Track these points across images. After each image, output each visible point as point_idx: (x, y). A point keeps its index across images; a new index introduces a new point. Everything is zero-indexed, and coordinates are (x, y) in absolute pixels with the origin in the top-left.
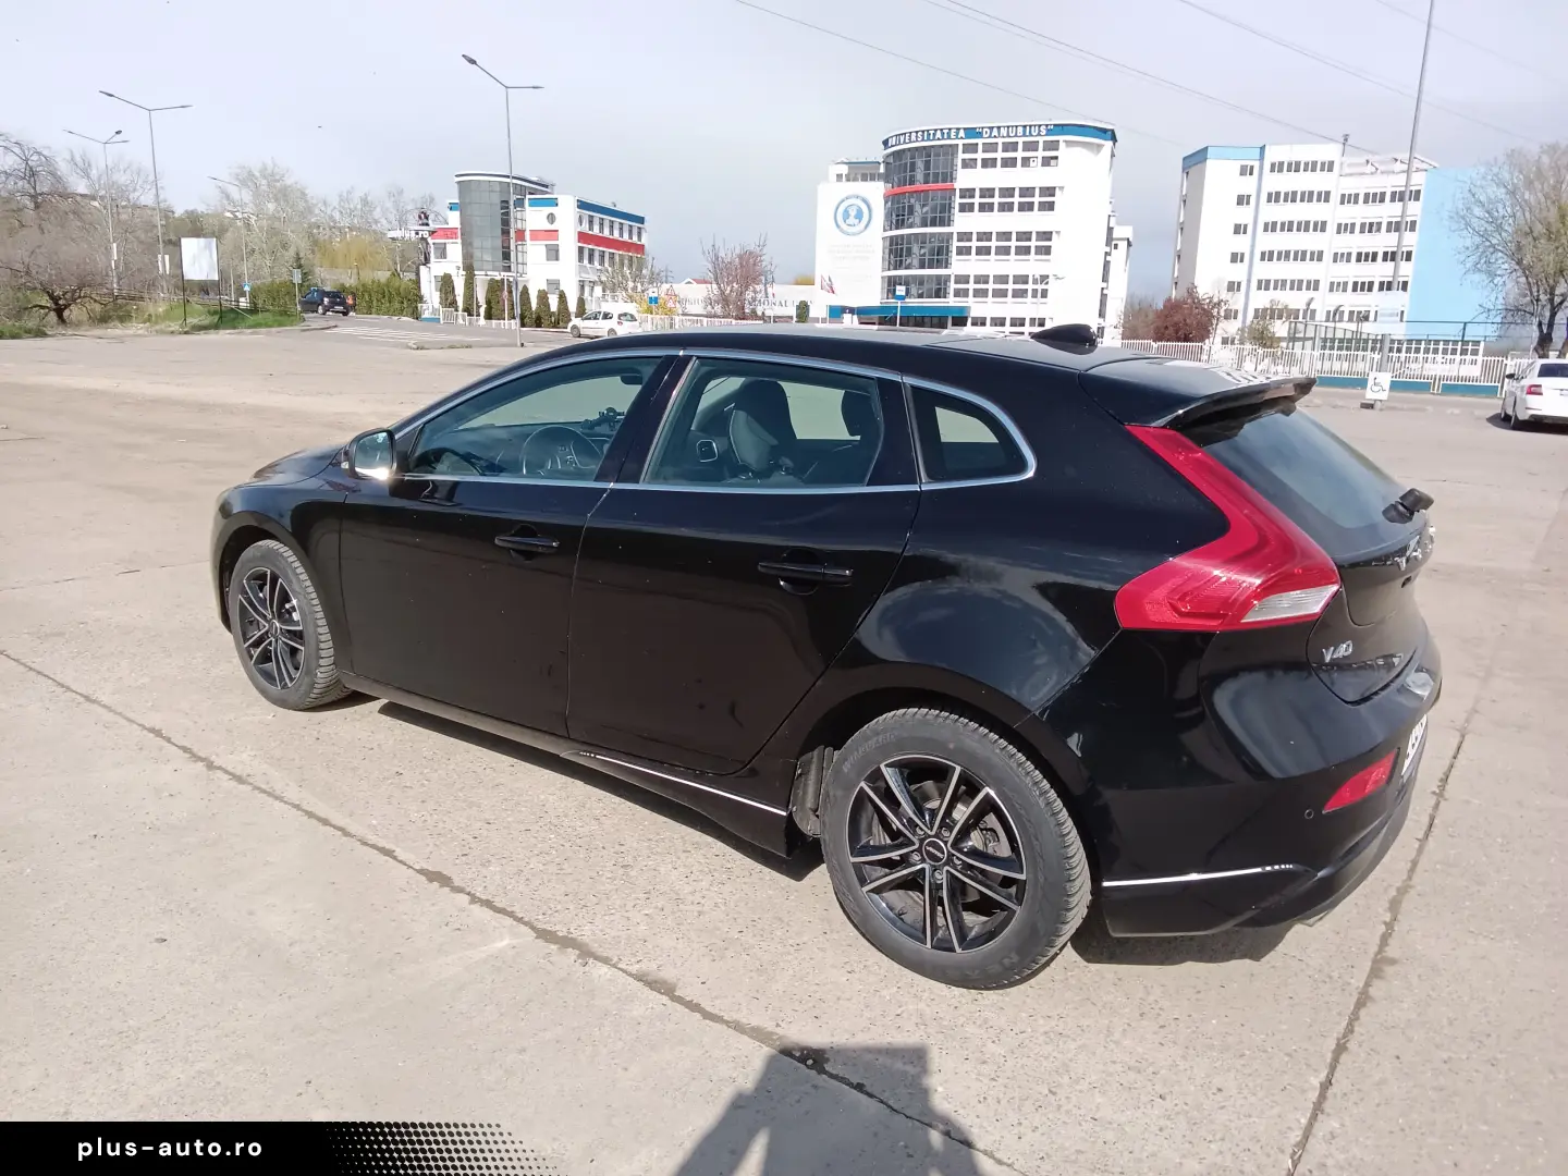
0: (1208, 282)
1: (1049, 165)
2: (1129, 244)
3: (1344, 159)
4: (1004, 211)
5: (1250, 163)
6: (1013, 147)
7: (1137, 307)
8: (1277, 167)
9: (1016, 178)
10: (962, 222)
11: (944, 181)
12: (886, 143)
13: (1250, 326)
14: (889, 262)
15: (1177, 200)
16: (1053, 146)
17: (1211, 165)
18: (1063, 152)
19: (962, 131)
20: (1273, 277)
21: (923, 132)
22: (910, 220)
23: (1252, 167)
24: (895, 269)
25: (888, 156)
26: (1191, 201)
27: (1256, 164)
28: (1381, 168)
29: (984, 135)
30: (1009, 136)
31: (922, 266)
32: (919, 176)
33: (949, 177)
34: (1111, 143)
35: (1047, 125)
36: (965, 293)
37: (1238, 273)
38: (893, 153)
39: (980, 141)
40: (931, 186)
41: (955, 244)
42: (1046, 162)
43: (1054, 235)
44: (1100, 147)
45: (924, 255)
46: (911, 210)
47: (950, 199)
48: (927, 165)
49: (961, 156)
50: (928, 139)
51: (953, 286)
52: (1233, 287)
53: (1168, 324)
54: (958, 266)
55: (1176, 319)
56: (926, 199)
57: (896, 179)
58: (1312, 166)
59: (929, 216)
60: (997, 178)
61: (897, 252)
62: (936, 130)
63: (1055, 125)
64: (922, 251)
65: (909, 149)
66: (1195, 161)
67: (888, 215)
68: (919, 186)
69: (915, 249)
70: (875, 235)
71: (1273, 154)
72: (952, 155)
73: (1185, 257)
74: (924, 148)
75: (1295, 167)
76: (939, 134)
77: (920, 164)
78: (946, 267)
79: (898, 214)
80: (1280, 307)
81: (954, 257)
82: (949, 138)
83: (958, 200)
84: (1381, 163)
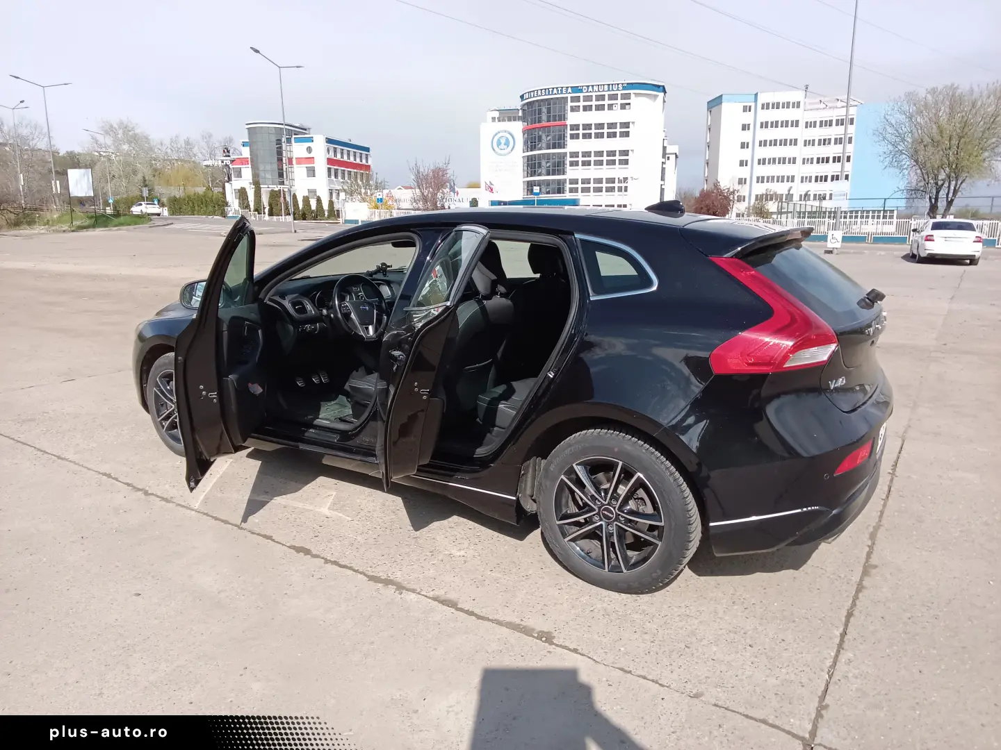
0: (726, 180)
1: (625, 109)
2: (677, 157)
3: (806, 100)
4: (598, 138)
5: (748, 104)
6: (602, 98)
7: (683, 197)
8: (766, 106)
9: (605, 117)
10: (572, 146)
11: (560, 120)
12: (522, 97)
13: (754, 205)
14: (528, 172)
15: (705, 128)
16: (627, 96)
17: (725, 106)
18: (633, 100)
19: (570, 89)
20: (766, 175)
21: (545, 89)
22: (540, 145)
23: (750, 107)
24: (531, 176)
25: (524, 105)
26: (713, 129)
27: (753, 105)
28: (829, 105)
29: (584, 91)
30: (599, 91)
31: (548, 174)
32: (544, 117)
33: (563, 117)
34: (663, 94)
35: (623, 84)
36: (576, 190)
37: (744, 172)
38: (527, 104)
39: (581, 95)
40: (552, 123)
41: (568, 159)
42: (623, 107)
43: (630, 153)
44: (656, 96)
45: (549, 167)
46: (540, 138)
47: (564, 131)
48: (549, 111)
49: (570, 104)
50: (549, 94)
51: (568, 186)
52: (742, 181)
53: (702, 206)
54: (571, 173)
55: (707, 202)
56: (549, 132)
57: (529, 120)
58: (787, 105)
59: (551, 142)
60: (593, 117)
61: (532, 166)
62: (553, 88)
63: (627, 84)
64: (548, 165)
65: (537, 101)
66: (715, 103)
67: (525, 143)
68: (544, 123)
69: (543, 163)
70: (518, 155)
71: (763, 98)
72: (564, 104)
73: (712, 164)
74: (547, 100)
75: (776, 106)
76: (555, 91)
77: (544, 110)
78: (564, 174)
79: (532, 141)
80: (771, 193)
81: (568, 167)
82: (562, 93)
83: (569, 132)
84: (829, 101)
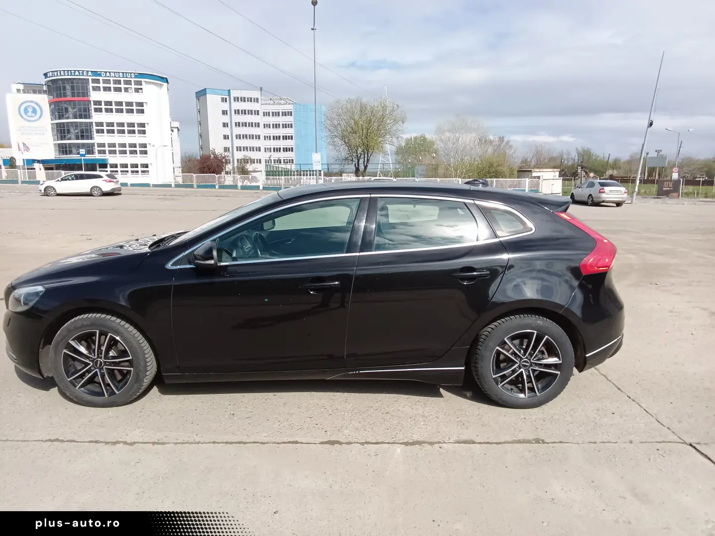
1: (138, 92)
2: (178, 130)
3: (262, 97)
4: (118, 112)
5: (225, 97)
7: (188, 159)
8: (237, 99)
9: (123, 97)
10: (96, 117)
11: (84, 96)
12: (46, 75)
13: (237, 167)
14: (58, 137)
15: (196, 111)
16: (140, 83)
17: (209, 97)
18: (144, 86)
19: (90, 72)
20: (242, 146)
21: (68, 71)
22: (67, 115)
23: (226, 99)
24: (62, 140)
25: (48, 81)
26: (202, 112)
27: (227, 97)
28: (276, 102)
29: (102, 76)
30: (115, 77)
31: (77, 138)
32: (69, 93)
33: (86, 94)
34: (166, 84)
35: (134, 73)
36: (104, 152)
37: (227, 143)
38: (51, 81)
39: (101, 78)
40: (76, 98)
41: (95, 128)
42: (137, 90)
43: (146, 125)
44: (161, 85)
45: (78, 132)
46: (67, 110)
47: (88, 105)
48: (73, 88)
49: (91, 85)
50: (71, 75)
51: (96, 149)
52: (226, 149)
53: (205, 166)
54: (98, 139)
55: (208, 164)
56: (75, 105)
57: (55, 94)
58: (250, 100)
59: (78, 113)
60: (113, 96)
61: (62, 131)
62: (75, 71)
63: (138, 74)
64: (76, 131)
65: (61, 79)
66: (201, 94)
67: (52, 113)
68: (69, 98)
69: (72, 130)
70: (46, 122)
71: (234, 94)
72: (86, 84)
73: (203, 136)
74: (70, 79)
75: (243, 100)
76: (77, 73)
77: (68, 87)
78: (91, 139)
79: (58, 111)
80: (248, 158)
81: (95, 134)
82: (83, 75)
83: (93, 107)
84: (276, 99)
